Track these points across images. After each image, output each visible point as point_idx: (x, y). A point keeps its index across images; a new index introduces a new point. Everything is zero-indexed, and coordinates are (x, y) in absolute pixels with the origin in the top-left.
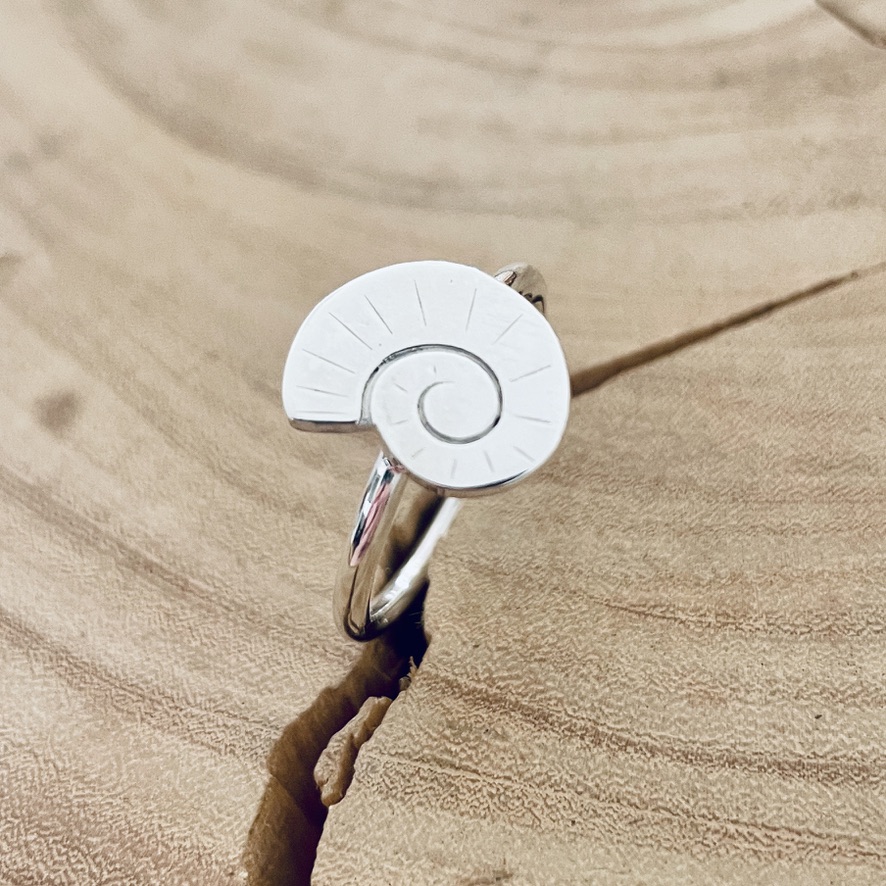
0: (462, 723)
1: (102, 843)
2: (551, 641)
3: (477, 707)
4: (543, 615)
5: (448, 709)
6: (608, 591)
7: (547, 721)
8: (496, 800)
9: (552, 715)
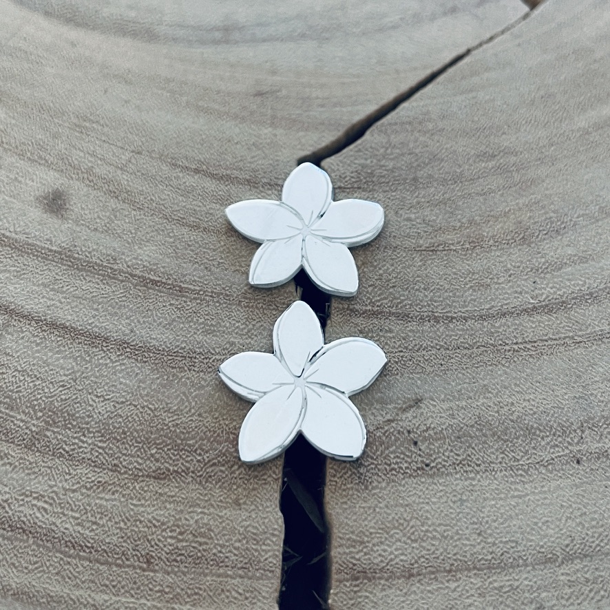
0: (366, 329)
1: (196, 442)
2: (394, 276)
3: (371, 319)
4: (384, 263)
5: (356, 324)
6: (412, 243)
7: (409, 317)
8: (399, 364)
9: (409, 314)
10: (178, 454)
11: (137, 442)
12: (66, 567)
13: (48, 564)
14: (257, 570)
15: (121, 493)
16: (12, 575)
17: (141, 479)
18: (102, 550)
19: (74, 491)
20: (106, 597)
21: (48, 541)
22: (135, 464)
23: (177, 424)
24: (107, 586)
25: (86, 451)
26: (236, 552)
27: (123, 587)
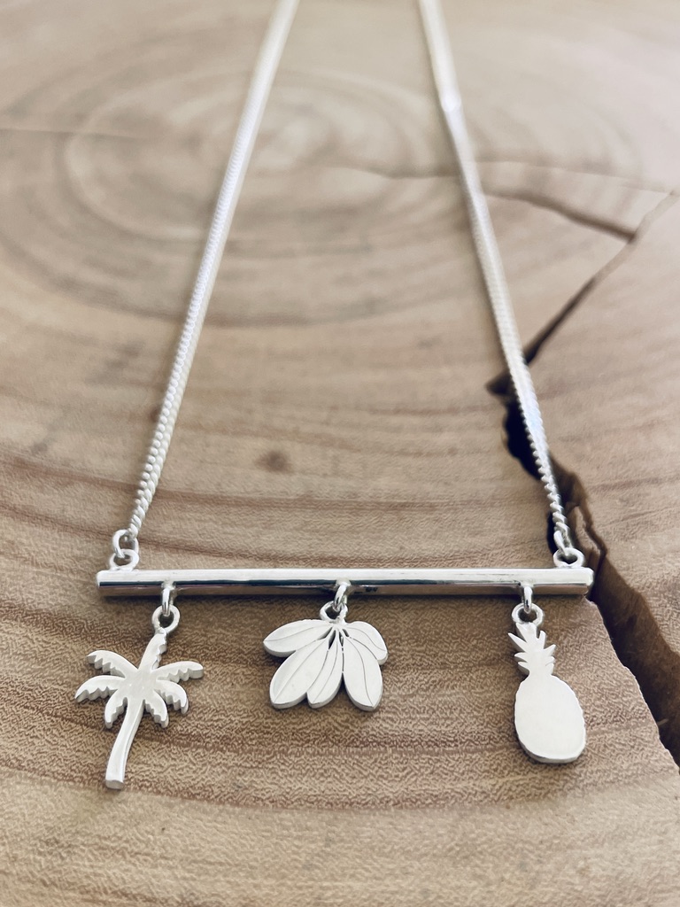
10: (499, 639)
11: (454, 638)
12: (438, 765)
13: (417, 767)
14: (629, 720)
15: (460, 685)
16: (384, 786)
17: (474, 669)
18: (467, 740)
19: (412, 696)
20: (493, 782)
21: (407, 747)
22: (462, 658)
23: (486, 615)
24: (488, 772)
25: (407, 658)
26: (600, 709)
27: (505, 768)
